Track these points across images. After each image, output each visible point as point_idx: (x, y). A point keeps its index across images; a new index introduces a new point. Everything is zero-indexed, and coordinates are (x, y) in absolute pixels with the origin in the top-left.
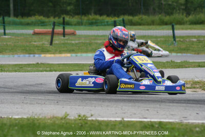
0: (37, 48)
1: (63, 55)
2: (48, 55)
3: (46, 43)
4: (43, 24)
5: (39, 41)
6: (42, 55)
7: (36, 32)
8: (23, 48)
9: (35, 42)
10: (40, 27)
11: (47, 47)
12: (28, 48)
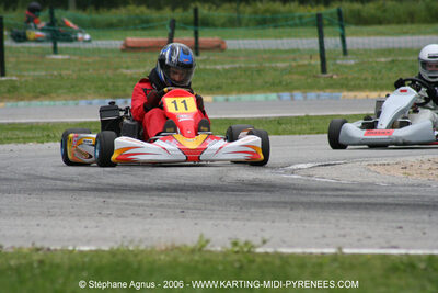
0: (132, 84)
4: (145, 25)
5: (138, 67)
7: (130, 44)
8: (100, 84)
9: (127, 68)
10: (138, 32)
12: (110, 84)
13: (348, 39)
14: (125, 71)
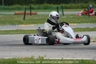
0: (17, 22)
1: (30, 25)
2: (23, 26)
3: (21, 19)
4: (19, 9)
5: (18, 18)
6: (20, 26)
7: (16, 13)
8: (9, 22)
9: (16, 18)
10: (18, 11)
11: (22, 21)
12: (12, 22)
13: (64, 12)
14: (15, 19)
